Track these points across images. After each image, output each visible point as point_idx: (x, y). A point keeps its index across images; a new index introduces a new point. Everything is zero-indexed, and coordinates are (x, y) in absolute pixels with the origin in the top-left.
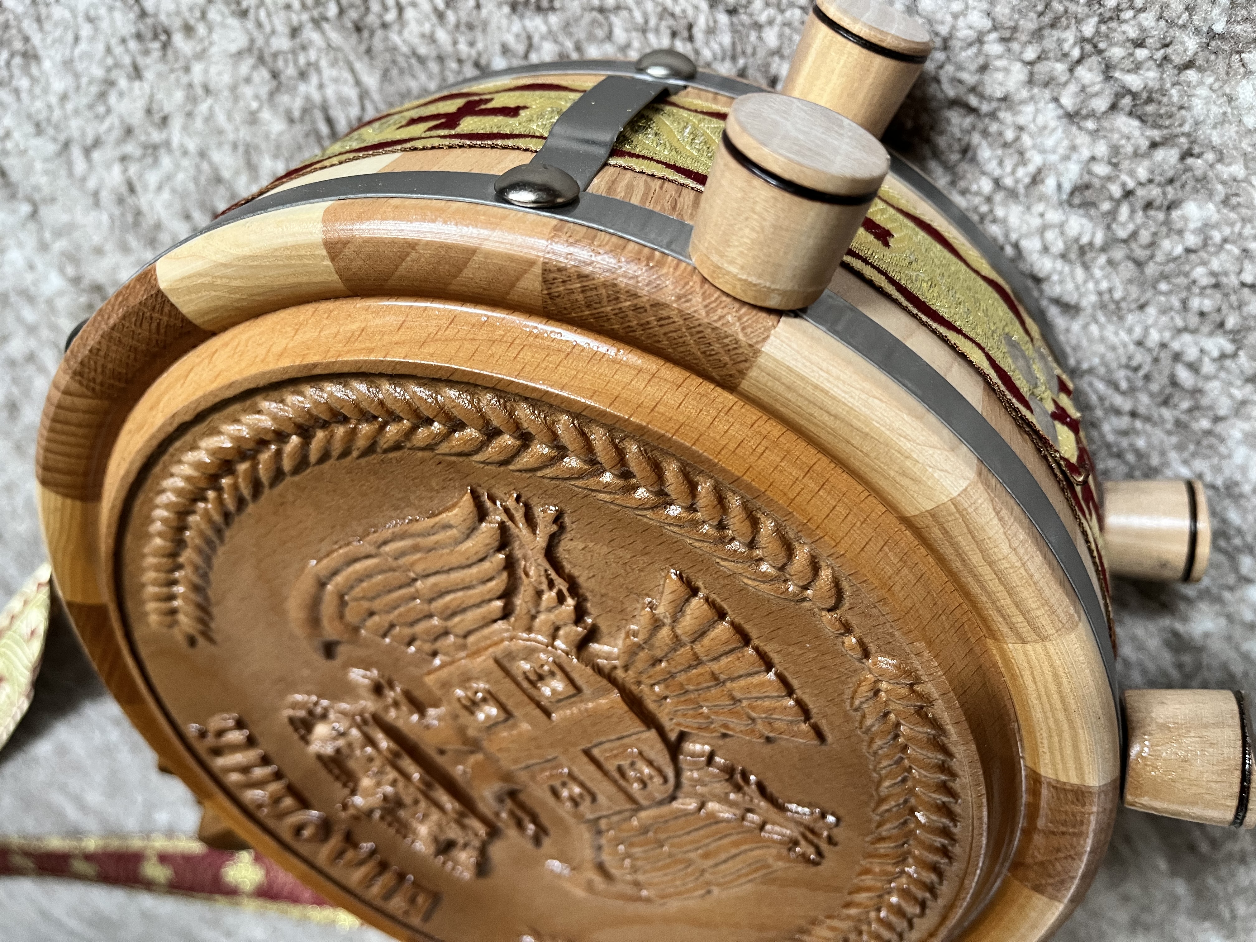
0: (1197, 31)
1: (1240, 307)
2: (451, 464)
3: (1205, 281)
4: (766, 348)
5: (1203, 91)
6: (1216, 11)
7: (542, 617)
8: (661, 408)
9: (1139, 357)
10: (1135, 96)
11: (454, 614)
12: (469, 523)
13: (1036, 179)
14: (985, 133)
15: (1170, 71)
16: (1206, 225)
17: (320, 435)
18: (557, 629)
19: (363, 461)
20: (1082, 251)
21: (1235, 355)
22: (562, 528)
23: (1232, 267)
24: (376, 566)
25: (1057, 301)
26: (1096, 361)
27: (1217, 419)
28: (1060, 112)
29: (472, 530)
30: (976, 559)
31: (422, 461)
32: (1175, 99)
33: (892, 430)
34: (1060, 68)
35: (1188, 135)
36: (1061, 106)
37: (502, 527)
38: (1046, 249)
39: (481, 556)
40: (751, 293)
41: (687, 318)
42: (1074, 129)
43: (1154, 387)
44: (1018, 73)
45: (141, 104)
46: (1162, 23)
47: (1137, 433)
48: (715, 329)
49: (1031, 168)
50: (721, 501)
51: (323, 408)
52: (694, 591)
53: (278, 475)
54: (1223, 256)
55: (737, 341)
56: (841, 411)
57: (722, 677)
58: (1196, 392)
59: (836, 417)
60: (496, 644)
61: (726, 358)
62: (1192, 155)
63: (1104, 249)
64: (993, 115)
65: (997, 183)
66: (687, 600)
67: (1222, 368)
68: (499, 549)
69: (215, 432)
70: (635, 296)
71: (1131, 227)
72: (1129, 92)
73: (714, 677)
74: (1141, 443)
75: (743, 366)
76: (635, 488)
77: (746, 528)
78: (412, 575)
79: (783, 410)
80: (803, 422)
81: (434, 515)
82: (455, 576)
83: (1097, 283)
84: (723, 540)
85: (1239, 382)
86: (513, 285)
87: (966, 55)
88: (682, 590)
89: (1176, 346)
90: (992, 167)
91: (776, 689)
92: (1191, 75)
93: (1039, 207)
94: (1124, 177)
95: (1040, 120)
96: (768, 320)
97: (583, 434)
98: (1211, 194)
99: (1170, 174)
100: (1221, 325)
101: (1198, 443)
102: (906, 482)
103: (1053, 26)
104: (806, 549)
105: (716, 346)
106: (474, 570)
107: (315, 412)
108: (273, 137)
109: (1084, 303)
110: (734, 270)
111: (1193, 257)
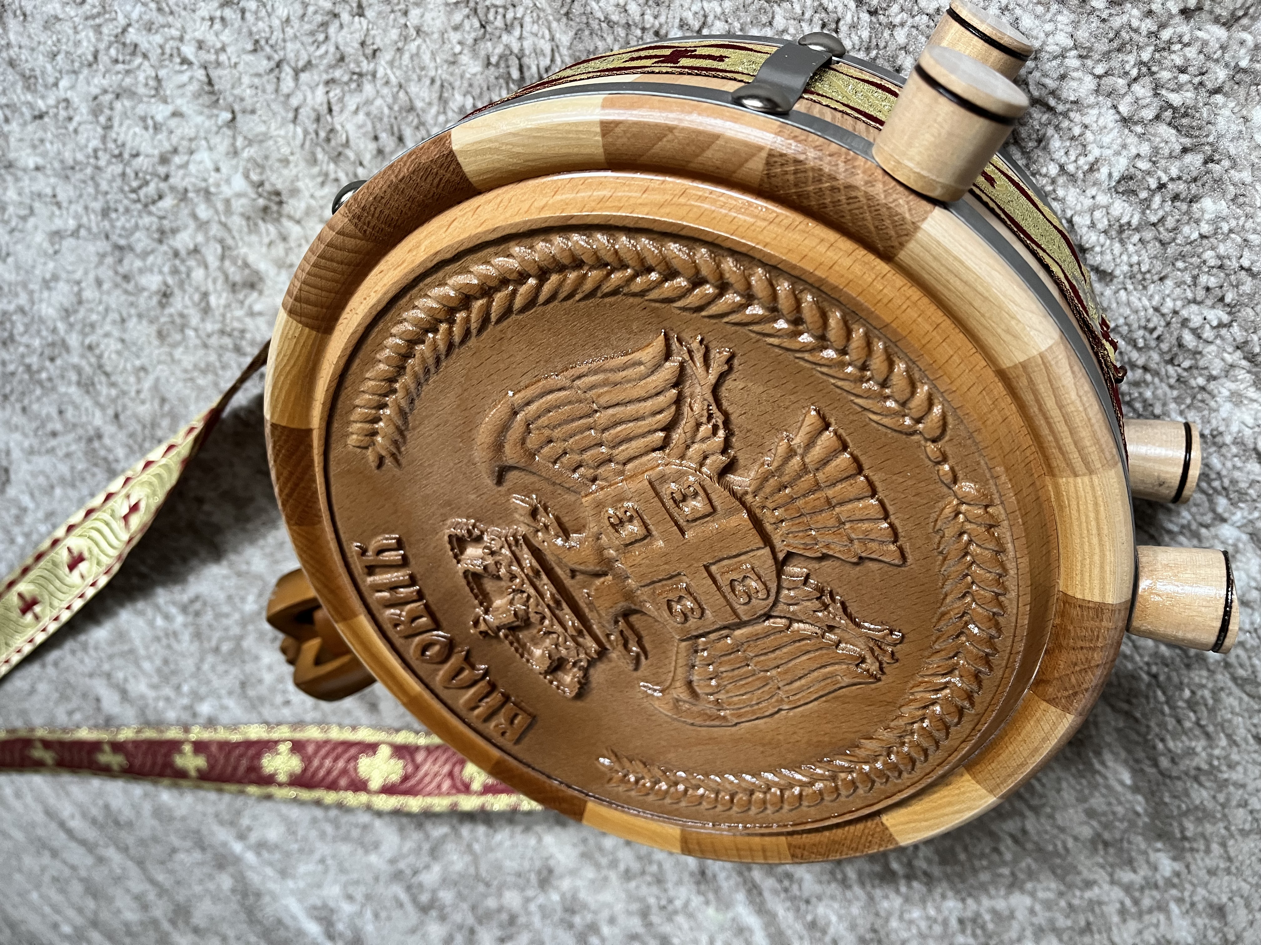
0: (1227, 65)
1: (1237, 286)
2: (654, 310)
3: (1212, 262)
4: (925, 226)
5: (1226, 112)
6: (1243, 51)
7: (696, 446)
8: (836, 267)
9: (1156, 320)
10: (1175, 109)
11: (621, 443)
12: (655, 361)
13: (1092, 168)
14: (1057, 128)
15: (1203, 93)
16: (1217, 217)
17: (554, 278)
18: (705, 458)
19: (582, 304)
20: (1121, 231)
21: (1229, 325)
22: (730, 369)
23: (1234, 253)
24: (567, 397)
25: (1096, 269)
26: (1121, 321)
27: (1212, 378)
28: (1117, 117)
29: (657, 367)
30: (1050, 404)
31: (631, 307)
32: (1205, 115)
33: (1005, 296)
34: (1121, 82)
35: (1211, 144)
36: (1118, 113)
37: (682, 367)
38: (1093, 225)
39: (659, 389)
40: (920, 184)
41: (869, 198)
42: (1126, 131)
43: (1165, 346)
44: (1089, 83)
45: (359, 37)
46: (1202, 56)
47: (1147, 384)
48: (889, 208)
49: (1091, 158)
50: (869, 345)
51: (567, 253)
52: (827, 426)
53: (508, 312)
54: (1229, 243)
55: (904, 219)
56: (970, 278)
57: (834, 502)
58: (1197, 353)
59: (966, 283)
60: (652, 468)
61: (892, 233)
62: (1212, 161)
63: (1137, 230)
64: (1065, 114)
65: (1062, 167)
66: (820, 433)
67: (1218, 336)
68: (675, 385)
69: (466, 271)
70: (835, 179)
71: (1161, 213)
72: (1171, 106)
73: (828, 501)
74: (1148, 394)
75: (904, 238)
76: (801, 333)
77: (884, 367)
78: (595, 406)
79: (926, 276)
80: (940, 287)
81: (627, 354)
82: (631, 408)
83: (1130, 256)
84: (862, 380)
85: (1230, 350)
86: (741, 165)
87: (1051, 66)
88: (819, 423)
89: (1184, 313)
90: (1059, 155)
91: (876, 512)
92: (1219, 99)
93: (1092, 191)
94: (1160, 173)
95: (1101, 122)
96: (928, 206)
97: (772, 285)
98: (1224, 193)
99: (1195, 174)
100: (1222, 299)
101: (1194, 398)
102: (1007, 338)
103: (1119, 50)
104: (926, 388)
105: (887, 222)
106: (649, 403)
107: (558, 257)
108: (468, 76)
109: (1117, 272)
110: (911, 165)
111: (1205, 242)
